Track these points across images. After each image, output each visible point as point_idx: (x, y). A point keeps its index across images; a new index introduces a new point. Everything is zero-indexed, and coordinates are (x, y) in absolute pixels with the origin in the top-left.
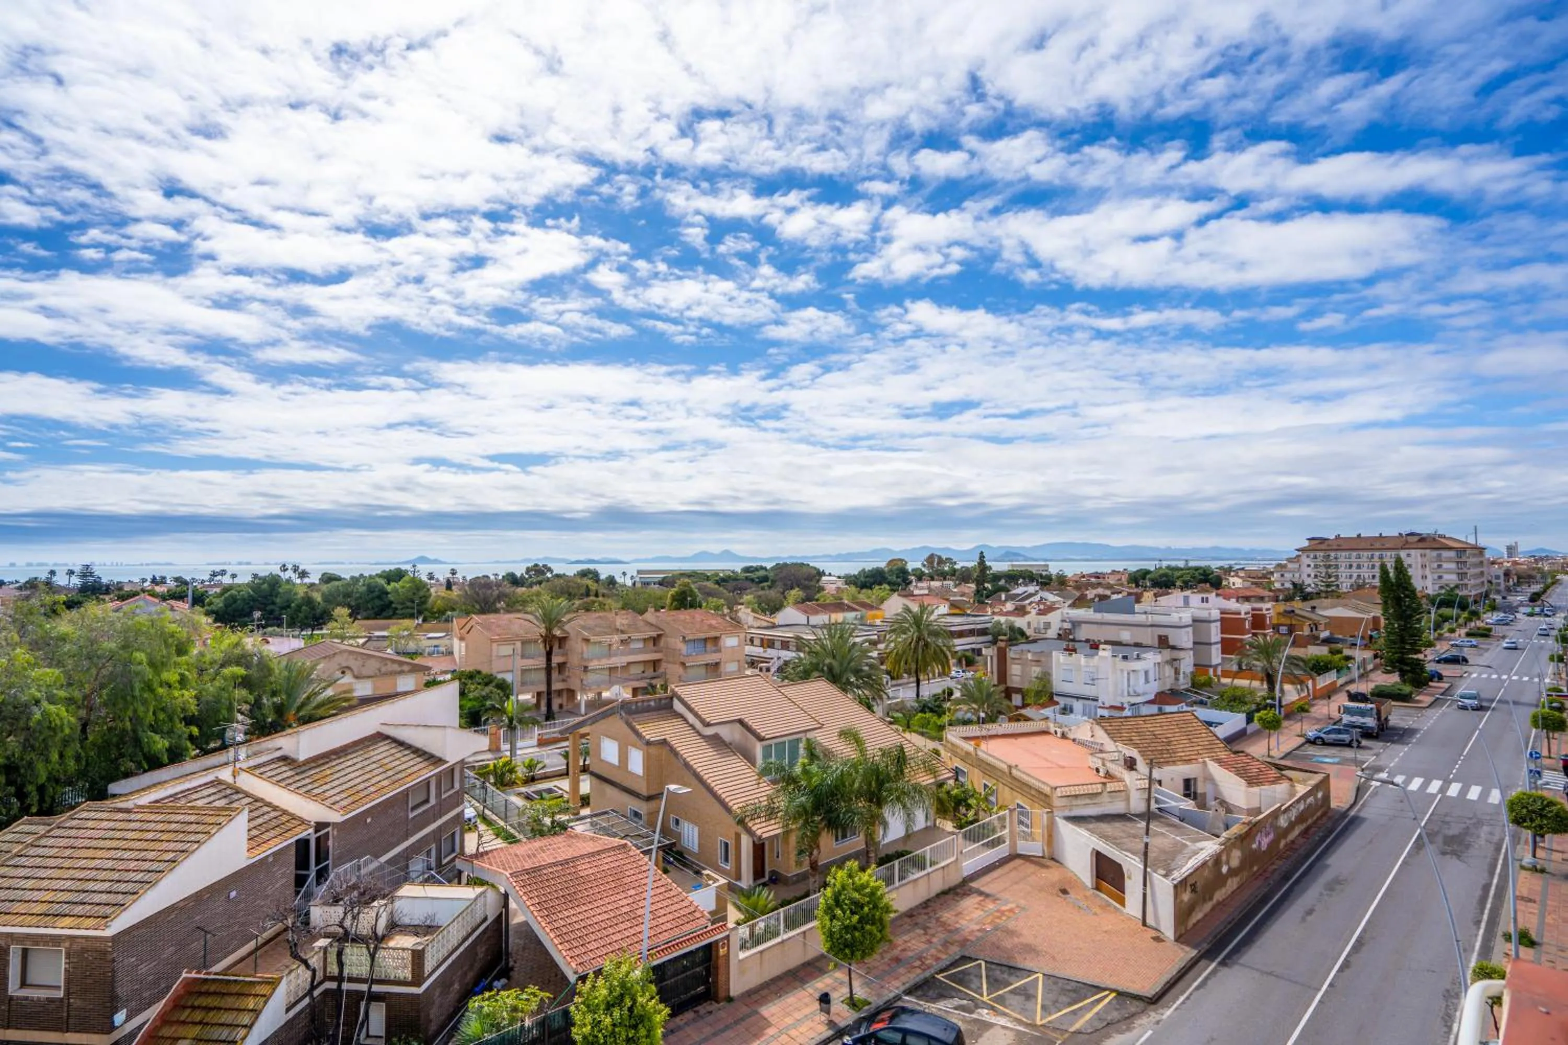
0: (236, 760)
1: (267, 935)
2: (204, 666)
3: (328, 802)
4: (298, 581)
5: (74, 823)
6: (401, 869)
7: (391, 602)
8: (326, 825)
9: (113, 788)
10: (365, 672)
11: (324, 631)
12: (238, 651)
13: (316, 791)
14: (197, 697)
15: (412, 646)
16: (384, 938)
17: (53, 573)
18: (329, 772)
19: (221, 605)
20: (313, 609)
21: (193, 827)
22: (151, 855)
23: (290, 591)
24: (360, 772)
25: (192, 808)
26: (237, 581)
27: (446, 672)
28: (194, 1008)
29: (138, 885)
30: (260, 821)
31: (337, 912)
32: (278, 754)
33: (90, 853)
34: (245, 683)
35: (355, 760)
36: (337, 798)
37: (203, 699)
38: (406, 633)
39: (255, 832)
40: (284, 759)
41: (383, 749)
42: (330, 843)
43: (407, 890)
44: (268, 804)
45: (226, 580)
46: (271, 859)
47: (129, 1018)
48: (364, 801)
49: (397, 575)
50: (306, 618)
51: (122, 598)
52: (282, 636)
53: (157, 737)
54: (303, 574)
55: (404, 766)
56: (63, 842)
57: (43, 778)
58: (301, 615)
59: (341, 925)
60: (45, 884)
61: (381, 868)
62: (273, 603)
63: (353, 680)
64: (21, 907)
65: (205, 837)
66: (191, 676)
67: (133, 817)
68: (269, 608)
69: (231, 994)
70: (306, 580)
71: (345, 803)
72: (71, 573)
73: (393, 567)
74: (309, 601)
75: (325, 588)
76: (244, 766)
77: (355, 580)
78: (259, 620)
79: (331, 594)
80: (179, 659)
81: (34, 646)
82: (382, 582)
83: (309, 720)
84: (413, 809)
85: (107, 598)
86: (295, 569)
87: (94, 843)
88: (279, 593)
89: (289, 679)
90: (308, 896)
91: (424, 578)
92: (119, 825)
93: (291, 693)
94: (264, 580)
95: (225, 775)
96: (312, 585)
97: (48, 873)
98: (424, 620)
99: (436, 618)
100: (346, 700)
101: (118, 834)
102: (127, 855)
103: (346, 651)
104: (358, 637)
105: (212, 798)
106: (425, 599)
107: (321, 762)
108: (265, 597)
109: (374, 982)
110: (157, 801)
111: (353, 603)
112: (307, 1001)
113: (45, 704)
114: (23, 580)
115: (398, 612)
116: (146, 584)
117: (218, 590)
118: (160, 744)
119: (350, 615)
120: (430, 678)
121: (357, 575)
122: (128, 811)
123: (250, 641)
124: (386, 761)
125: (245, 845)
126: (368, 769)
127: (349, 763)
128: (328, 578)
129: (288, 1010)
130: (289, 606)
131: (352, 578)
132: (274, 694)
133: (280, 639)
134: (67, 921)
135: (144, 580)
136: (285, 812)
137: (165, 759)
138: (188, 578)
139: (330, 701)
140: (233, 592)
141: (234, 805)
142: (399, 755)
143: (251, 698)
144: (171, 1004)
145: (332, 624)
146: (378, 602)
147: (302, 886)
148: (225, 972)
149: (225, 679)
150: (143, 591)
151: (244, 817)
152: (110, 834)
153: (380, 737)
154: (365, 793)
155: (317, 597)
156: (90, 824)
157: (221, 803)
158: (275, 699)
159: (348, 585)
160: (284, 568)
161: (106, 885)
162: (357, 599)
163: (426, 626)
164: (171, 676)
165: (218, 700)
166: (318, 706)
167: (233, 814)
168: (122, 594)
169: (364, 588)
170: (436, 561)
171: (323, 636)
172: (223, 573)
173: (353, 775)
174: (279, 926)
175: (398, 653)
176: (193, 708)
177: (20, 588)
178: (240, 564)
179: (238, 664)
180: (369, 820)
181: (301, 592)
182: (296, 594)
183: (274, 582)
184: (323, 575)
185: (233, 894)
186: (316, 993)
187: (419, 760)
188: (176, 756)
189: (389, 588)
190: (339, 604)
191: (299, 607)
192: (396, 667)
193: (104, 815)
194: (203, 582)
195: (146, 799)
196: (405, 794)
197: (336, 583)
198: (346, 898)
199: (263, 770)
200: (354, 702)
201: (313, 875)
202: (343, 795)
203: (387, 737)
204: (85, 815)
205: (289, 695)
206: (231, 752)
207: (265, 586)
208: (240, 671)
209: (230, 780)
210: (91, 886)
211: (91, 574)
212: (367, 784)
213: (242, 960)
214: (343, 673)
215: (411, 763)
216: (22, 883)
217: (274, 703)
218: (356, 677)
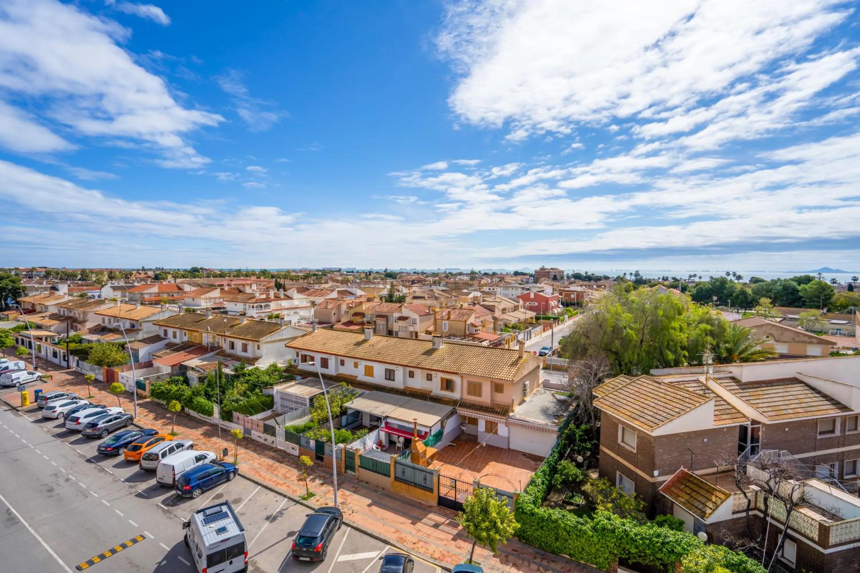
0: (708, 373)
1: (721, 468)
2: (690, 322)
3: (761, 410)
4: (736, 281)
5: (639, 382)
6: (810, 468)
7: (801, 297)
8: (759, 423)
9: (652, 371)
10: (782, 338)
11: (753, 311)
12: (707, 316)
13: (752, 402)
14: (688, 338)
15: (818, 327)
16: (796, 505)
17: (625, 274)
18: (760, 393)
19: (695, 292)
20: (746, 297)
21: (687, 400)
22: (669, 407)
23: (732, 286)
24: (781, 399)
25: (688, 391)
26: (702, 280)
27: (849, 349)
28: (686, 486)
29: (664, 419)
30: (720, 408)
31: (765, 475)
32: (730, 375)
33: (645, 397)
34: (712, 334)
35: (778, 391)
36: (766, 410)
37: (690, 339)
38: (813, 318)
39: (717, 413)
40: (733, 379)
41: (797, 389)
42: (760, 434)
43: (814, 482)
44: (725, 401)
45: (697, 279)
46: (725, 430)
47: (660, 475)
48: (784, 417)
49: (807, 280)
50: (742, 302)
51: (651, 286)
52: (728, 311)
53: (669, 353)
54: (739, 278)
55: (815, 404)
56: (636, 389)
57: (627, 361)
58: (739, 301)
59: (767, 483)
60: (630, 404)
61: (794, 461)
62: (722, 293)
63: (775, 343)
64: (623, 411)
65: (693, 407)
66: (684, 326)
67: (661, 387)
68: (720, 295)
69: (704, 489)
70: (741, 281)
71: (771, 414)
72: (631, 274)
73: (803, 275)
74: (743, 293)
75: (753, 285)
76: (712, 377)
77: (774, 282)
78: (716, 301)
79: (758, 289)
80: (679, 317)
81: (624, 304)
82: (795, 284)
83: (745, 360)
84: (821, 433)
85: (645, 286)
86: (734, 274)
87: (647, 393)
88: (725, 287)
89: (734, 335)
90: (746, 458)
91: (829, 283)
92: (656, 388)
93: (736, 343)
94: (717, 280)
95: (702, 378)
96: (745, 284)
97: (630, 400)
98: (828, 311)
99: (839, 310)
100: (771, 353)
101: (656, 393)
102: (659, 403)
103: (770, 324)
104: (776, 317)
105: (695, 389)
106: (829, 297)
107: (755, 386)
108: (718, 289)
109: (788, 527)
110: (671, 383)
111: (773, 296)
112: (744, 514)
113: (628, 329)
114: (615, 277)
115: (807, 303)
116: (660, 280)
117: (693, 285)
118: (671, 356)
119: (771, 303)
120: (835, 350)
121: (776, 279)
122: (659, 383)
123: (713, 312)
124: (801, 397)
125: (713, 418)
126: (787, 398)
127: (774, 391)
128: (755, 280)
129: (734, 513)
130: (731, 295)
131: (772, 280)
132: (726, 342)
133: (728, 313)
134: (637, 422)
135: (659, 278)
136: (734, 408)
137: (672, 364)
138: (678, 278)
139: (760, 352)
140: (701, 286)
141: (707, 395)
142: (811, 395)
143: (714, 343)
144: (676, 479)
145: (757, 308)
146: (790, 297)
147: (743, 451)
148: (701, 476)
149: (701, 330)
150: (659, 283)
151: (712, 403)
152: (653, 391)
153: (794, 381)
154: (785, 412)
155: (749, 291)
156: (645, 384)
157: (701, 392)
158: (727, 345)
159: (769, 284)
160: (728, 274)
161: (652, 414)
162: (775, 293)
163: (830, 315)
164: (676, 324)
165: (697, 341)
166: (752, 354)
167: (707, 400)
168: (650, 283)
169: (781, 287)
170: (838, 271)
171: (752, 314)
172: (695, 276)
173: (776, 399)
174: (729, 467)
175: (807, 330)
176: (686, 343)
177: (614, 280)
178: (703, 271)
179: (708, 323)
180: (787, 429)
181: (739, 287)
182: (736, 288)
183: (723, 282)
184: (752, 278)
185: (705, 440)
186: (751, 513)
187: (827, 403)
188: (677, 363)
189: (799, 288)
190: (763, 296)
191: (737, 297)
192: (806, 339)
193: (650, 382)
194: (685, 280)
195: (667, 380)
196: (815, 422)
197: (762, 283)
198: (771, 470)
199: (721, 381)
200: (776, 356)
201: (749, 448)
202: (770, 409)
203: (801, 382)
204: (643, 380)
205: (735, 344)
206: (705, 368)
207: (718, 283)
208: (709, 327)
209: (705, 382)
210: (646, 411)
211: (639, 275)
212: (786, 407)
213: (709, 475)
214: (768, 337)
215: (821, 403)
216: (622, 401)
217: (726, 347)
218: (777, 341)
